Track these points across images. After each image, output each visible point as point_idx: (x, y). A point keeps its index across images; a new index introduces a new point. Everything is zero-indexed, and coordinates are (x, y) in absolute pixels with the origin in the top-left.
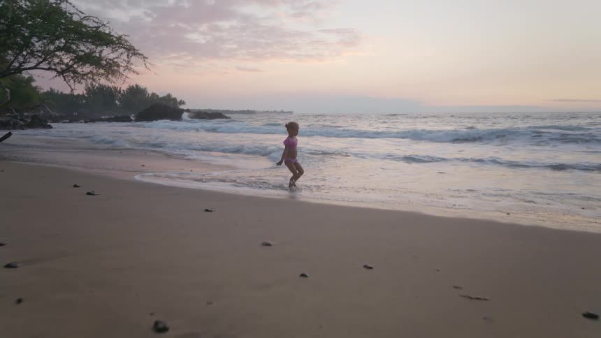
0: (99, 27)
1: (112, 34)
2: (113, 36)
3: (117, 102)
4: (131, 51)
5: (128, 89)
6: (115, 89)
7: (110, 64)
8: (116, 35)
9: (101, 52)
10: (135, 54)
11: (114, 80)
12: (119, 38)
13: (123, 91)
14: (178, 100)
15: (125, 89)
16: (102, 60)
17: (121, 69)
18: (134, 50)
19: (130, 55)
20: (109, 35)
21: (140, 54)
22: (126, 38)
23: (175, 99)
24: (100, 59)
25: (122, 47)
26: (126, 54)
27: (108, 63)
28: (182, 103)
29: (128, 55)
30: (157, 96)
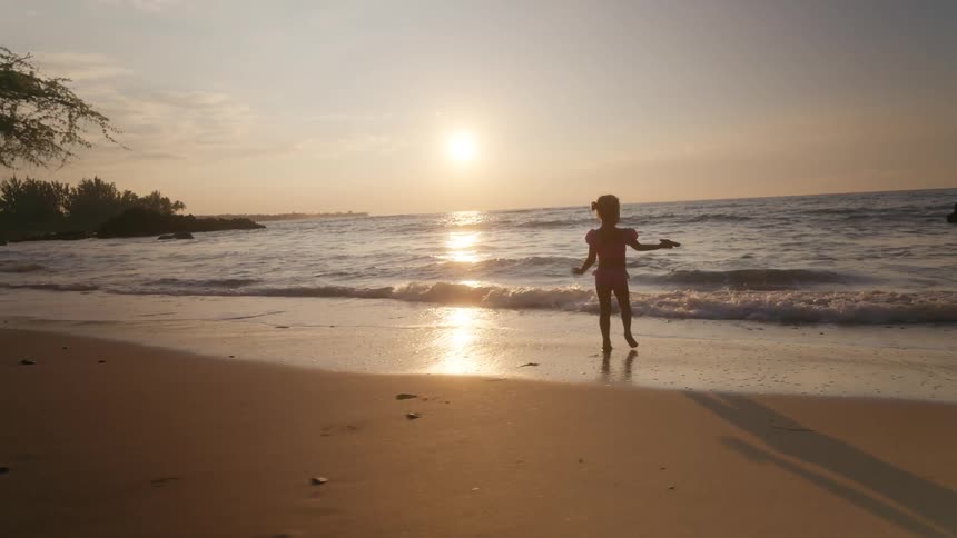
0: (11, 65)
1: (37, 76)
2: (39, 80)
3: (62, 209)
4: (77, 108)
5: (81, 186)
6: (58, 186)
7: (34, 130)
8: (43, 79)
9: (14, 108)
10: (84, 114)
11: (42, 158)
12: (53, 84)
13: (73, 189)
14: (173, 201)
15: (76, 186)
16: (17, 121)
17: (57, 140)
18: (82, 105)
19: (75, 115)
20: (31, 78)
21: (93, 114)
22: (66, 84)
23: (166, 201)
24: (13, 120)
25: (58, 101)
26: (67, 114)
27: (28, 127)
28: (179, 205)
29: (70, 116)
30: (134, 196)
